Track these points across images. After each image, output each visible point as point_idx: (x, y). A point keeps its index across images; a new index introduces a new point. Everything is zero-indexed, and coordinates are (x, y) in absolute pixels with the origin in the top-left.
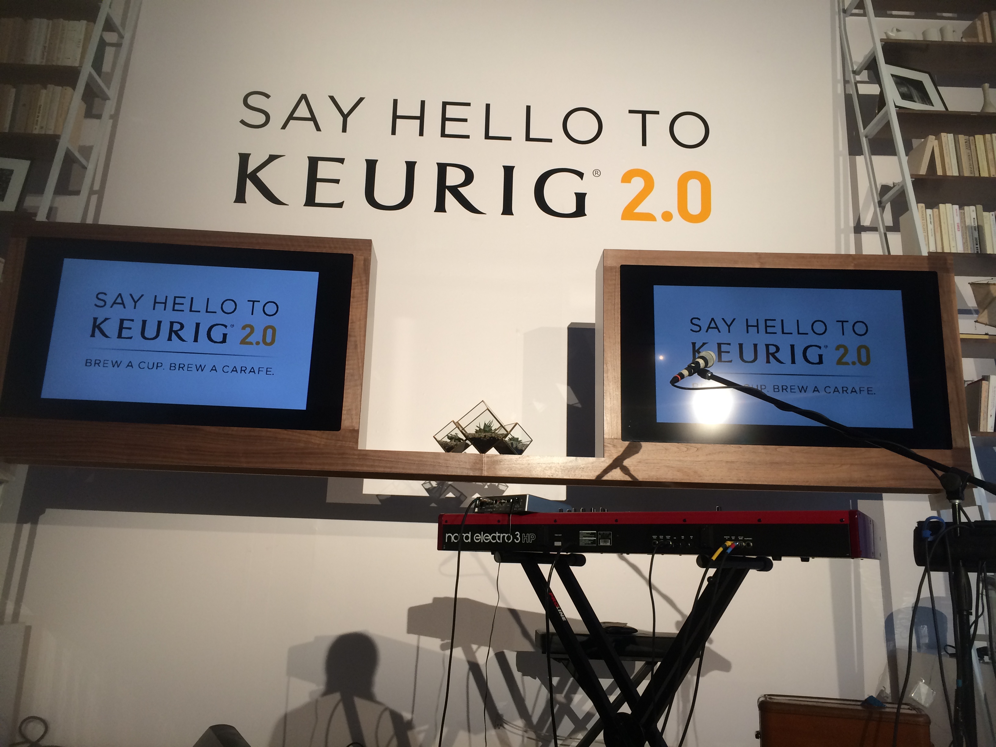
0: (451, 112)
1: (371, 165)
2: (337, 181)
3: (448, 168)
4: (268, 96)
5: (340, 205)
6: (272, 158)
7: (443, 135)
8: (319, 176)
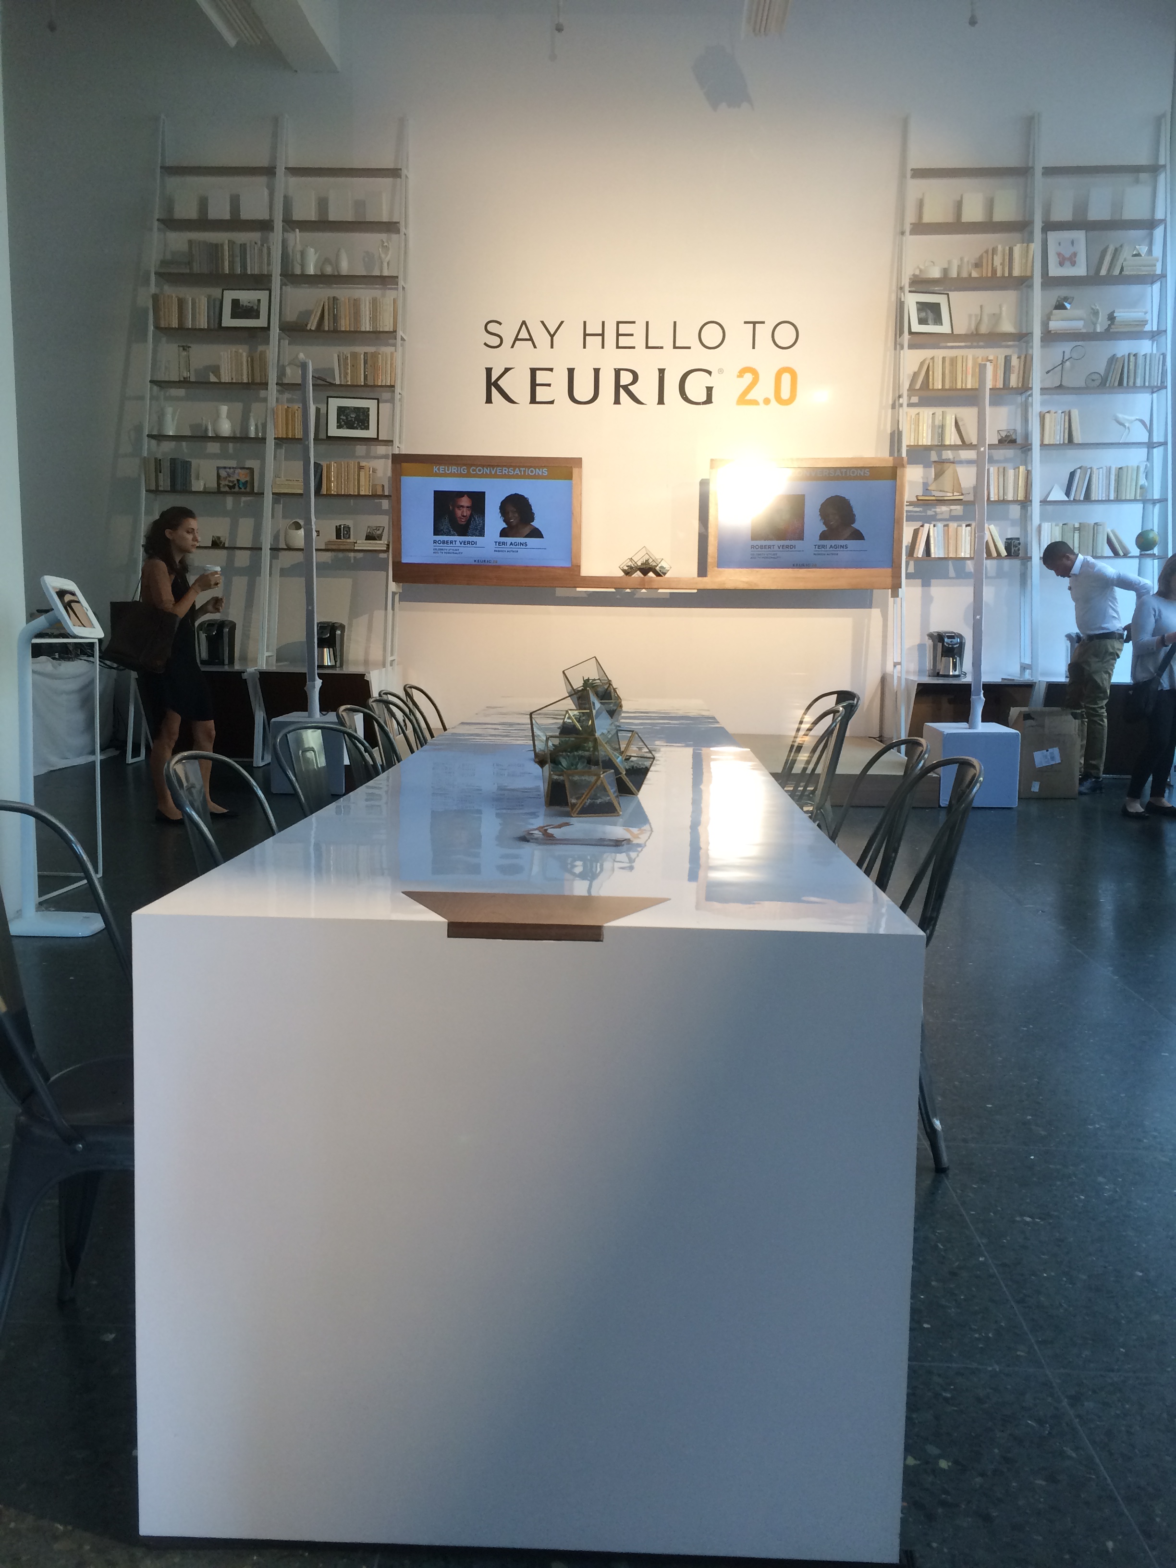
0: (623, 329)
1: (571, 371)
2: (549, 385)
3: (621, 371)
4: (500, 324)
5: (552, 402)
6: (507, 370)
7: (618, 347)
8: (537, 383)
